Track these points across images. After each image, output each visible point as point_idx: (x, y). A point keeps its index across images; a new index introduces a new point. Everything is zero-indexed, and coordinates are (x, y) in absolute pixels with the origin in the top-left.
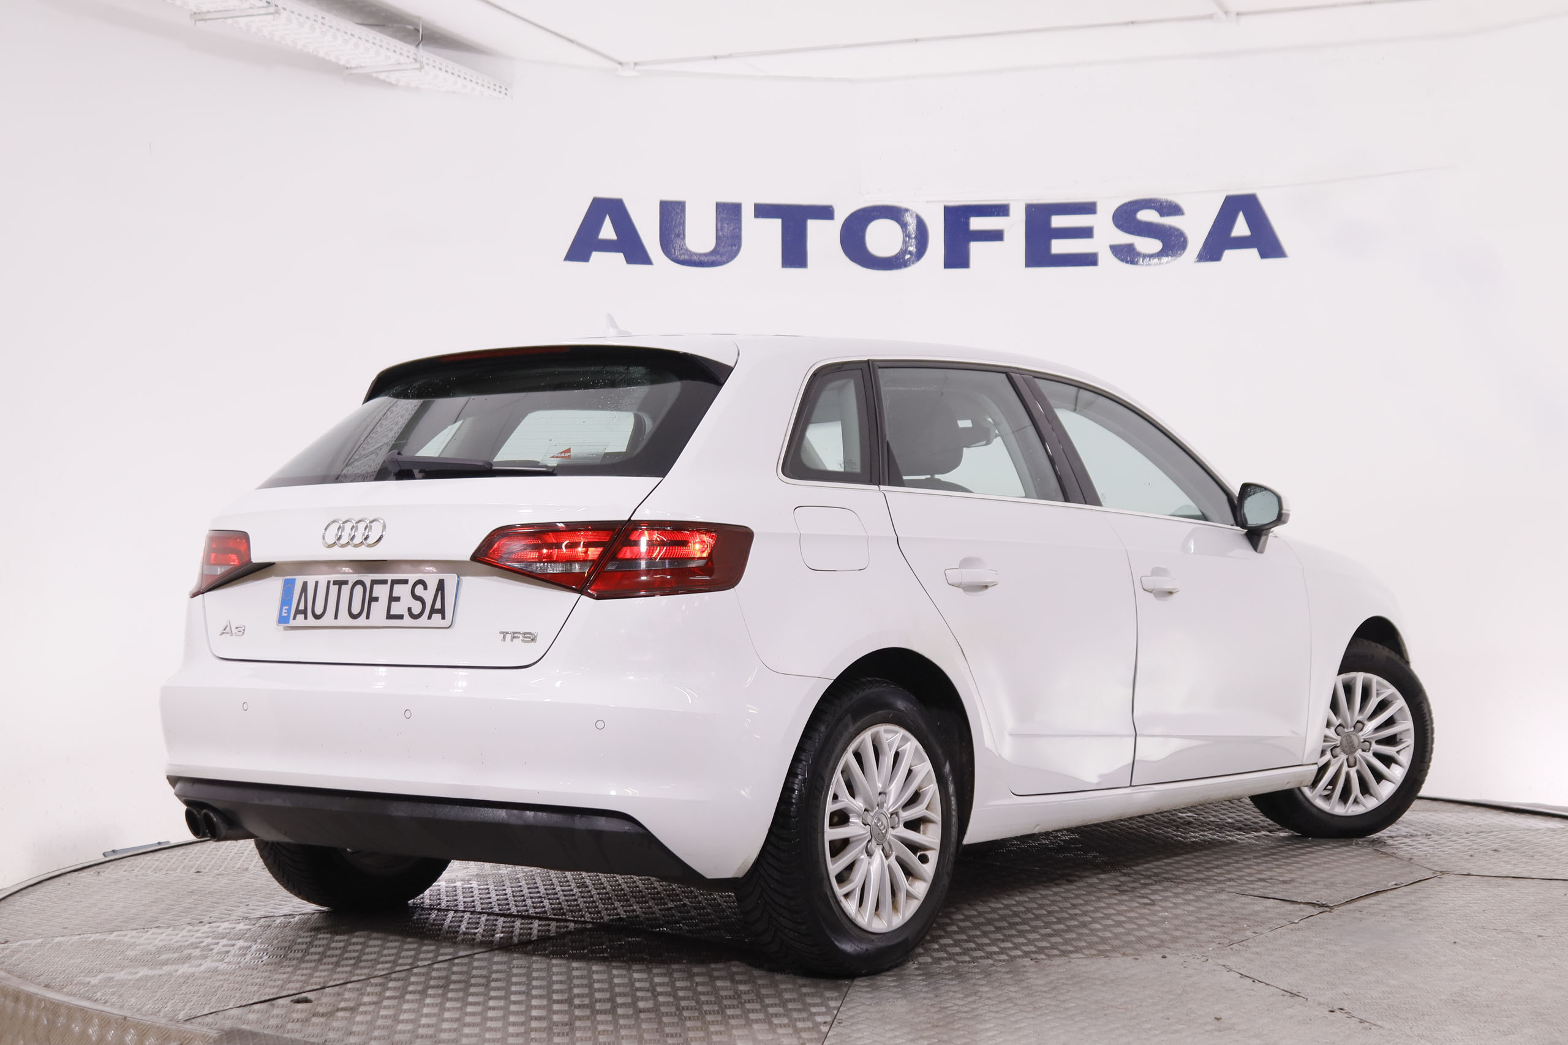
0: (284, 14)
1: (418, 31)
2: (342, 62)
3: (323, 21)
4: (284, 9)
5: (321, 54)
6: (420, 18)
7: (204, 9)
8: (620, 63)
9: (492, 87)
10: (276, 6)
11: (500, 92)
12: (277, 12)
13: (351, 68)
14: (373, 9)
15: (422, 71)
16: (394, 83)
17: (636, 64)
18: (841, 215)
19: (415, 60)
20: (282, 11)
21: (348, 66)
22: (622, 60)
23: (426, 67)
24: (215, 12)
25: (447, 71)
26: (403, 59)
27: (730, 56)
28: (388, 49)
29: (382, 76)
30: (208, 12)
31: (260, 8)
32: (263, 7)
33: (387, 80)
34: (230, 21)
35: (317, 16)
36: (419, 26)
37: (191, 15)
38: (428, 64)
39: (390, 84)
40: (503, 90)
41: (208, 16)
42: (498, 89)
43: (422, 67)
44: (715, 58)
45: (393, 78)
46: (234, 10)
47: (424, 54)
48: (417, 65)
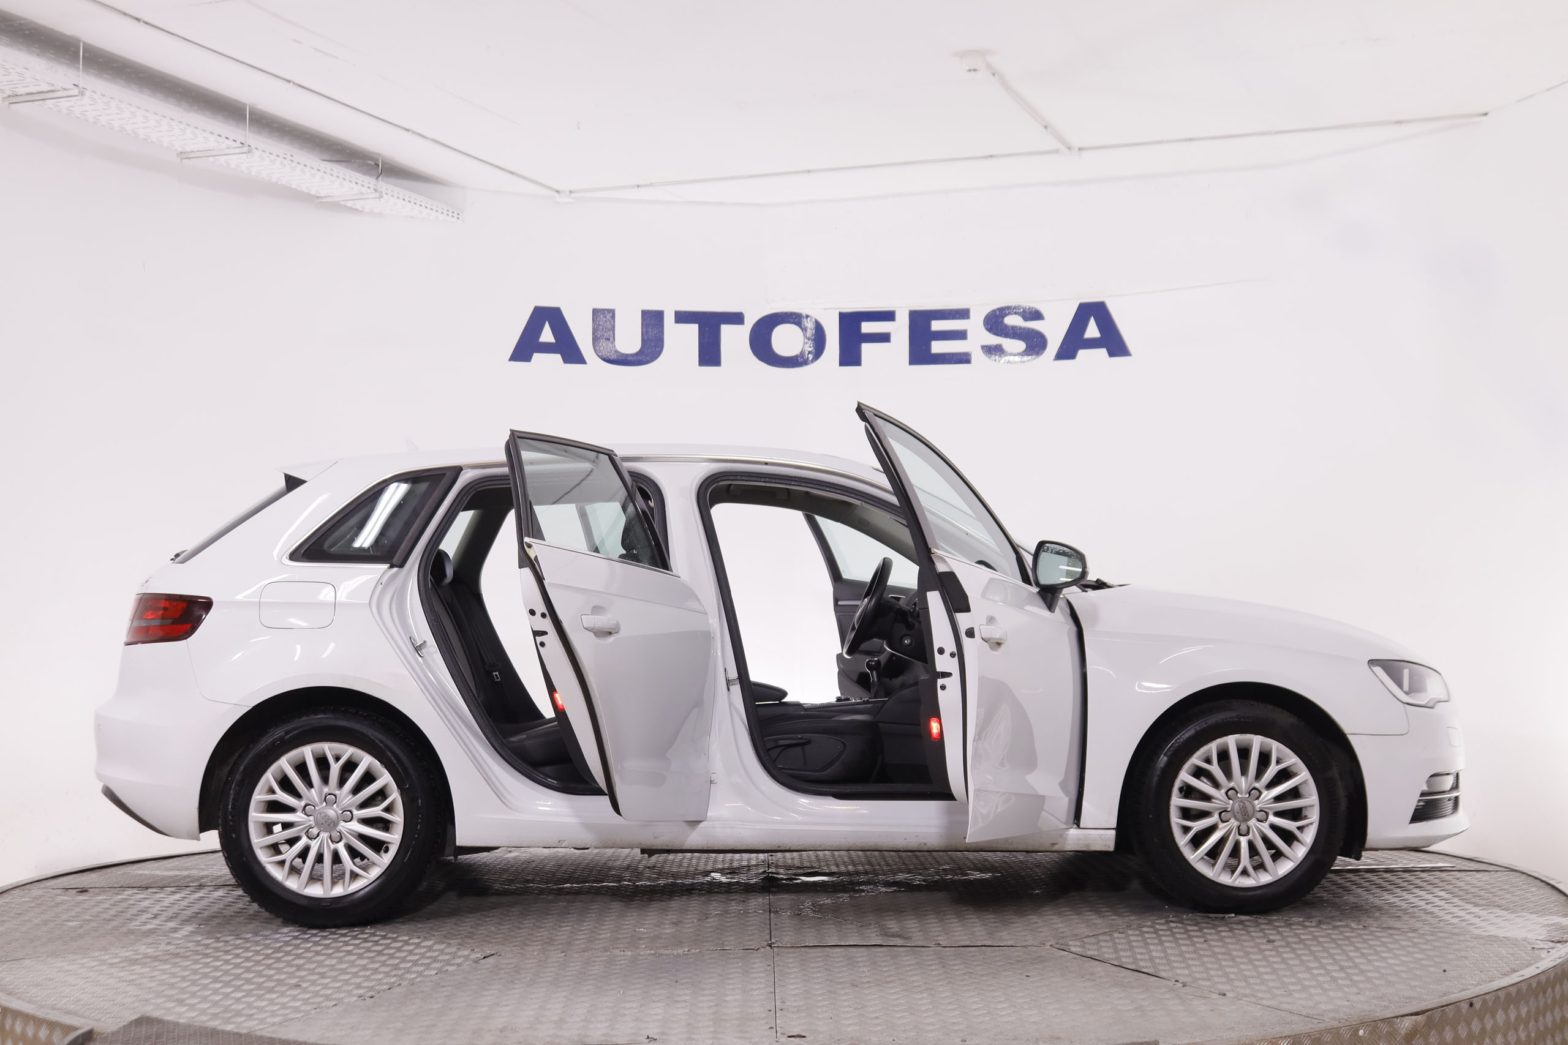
0: (257, 153)
1: (378, 166)
2: (313, 192)
3: (292, 158)
4: (256, 149)
5: (294, 186)
6: (379, 154)
7: (188, 150)
8: (558, 192)
9: (445, 212)
10: (249, 146)
11: (453, 216)
12: (249, 152)
13: (322, 197)
14: (339, 147)
15: (382, 199)
16: (360, 209)
17: (571, 192)
18: (750, 321)
19: (375, 190)
20: (254, 150)
21: (318, 195)
22: (558, 189)
23: (385, 196)
24: (198, 151)
25: (404, 200)
26: (364, 190)
27: (651, 185)
28: (351, 181)
29: (349, 204)
30: (192, 152)
31: (235, 148)
32: (238, 147)
33: (354, 207)
34: (211, 159)
35: (286, 154)
36: (378, 160)
37: (177, 154)
38: (387, 194)
39: (356, 210)
40: (455, 215)
41: (192, 155)
42: (450, 213)
43: (381, 197)
44: (638, 186)
45: (359, 205)
46: (213, 150)
47: (384, 185)
48: (377, 195)
